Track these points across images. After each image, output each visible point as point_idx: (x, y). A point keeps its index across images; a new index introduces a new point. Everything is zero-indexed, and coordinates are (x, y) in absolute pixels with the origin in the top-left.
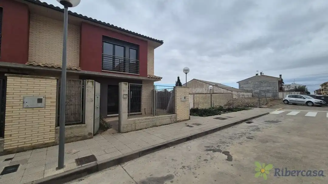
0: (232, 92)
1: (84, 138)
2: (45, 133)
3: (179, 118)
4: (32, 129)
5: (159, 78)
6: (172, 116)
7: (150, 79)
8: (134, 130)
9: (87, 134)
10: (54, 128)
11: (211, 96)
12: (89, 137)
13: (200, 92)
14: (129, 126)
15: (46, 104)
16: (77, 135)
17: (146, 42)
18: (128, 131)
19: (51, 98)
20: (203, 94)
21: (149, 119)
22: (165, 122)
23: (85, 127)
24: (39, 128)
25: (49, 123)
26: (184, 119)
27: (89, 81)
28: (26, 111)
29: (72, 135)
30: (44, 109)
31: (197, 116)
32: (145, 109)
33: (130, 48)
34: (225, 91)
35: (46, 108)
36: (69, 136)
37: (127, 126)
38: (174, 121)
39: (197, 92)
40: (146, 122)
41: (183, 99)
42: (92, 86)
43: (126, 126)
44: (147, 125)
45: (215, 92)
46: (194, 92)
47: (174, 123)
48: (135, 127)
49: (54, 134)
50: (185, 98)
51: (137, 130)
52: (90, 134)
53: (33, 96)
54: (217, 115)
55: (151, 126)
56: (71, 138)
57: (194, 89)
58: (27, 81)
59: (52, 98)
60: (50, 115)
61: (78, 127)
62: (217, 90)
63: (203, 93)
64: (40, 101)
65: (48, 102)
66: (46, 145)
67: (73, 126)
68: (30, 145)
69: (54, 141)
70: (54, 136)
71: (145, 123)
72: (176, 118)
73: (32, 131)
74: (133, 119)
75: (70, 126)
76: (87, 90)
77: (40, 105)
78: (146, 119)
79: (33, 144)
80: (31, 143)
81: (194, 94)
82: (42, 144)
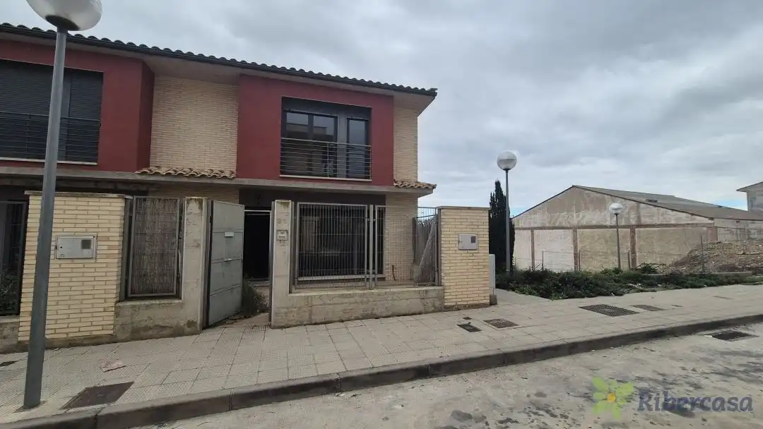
0: (710, 222)
1: (177, 332)
2: (95, 314)
3: (450, 300)
4: (69, 302)
5: (427, 188)
6: (427, 291)
7: (408, 191)
8: (305, 323)
9: (182, 323)
10: (113, 304)
11: (633, 232)
12: (188, 330)
13: (594, 223)
14: (292, 311)
15: (98, 252)
16: (161, 324)
17: (391, 97)
18: (290, 323)
19: (107, 239)
20: (606, 227)
21: (350, 296)
22: (403, 305)
23: (182, 305)
24: (84, 302)
25: (103, 292)
26: (469, 303)
27: (191, 199)
28: (60, 264)
29: (150, 323)
30: (93, 261)
31: (530, 294)
32: (393, 266)
33: (348, 119)
34: (684, 218)
35: (99, 261)
36: (144, 324)
37: (286, 310)
38: (434, 306)
39: (584, 223)
40: (343, 303)
41: (468, 244)
42: (198, 211)
43: (283, 310)
44: (344, 311)
45: (645, 220)
46: (575, 222)
47: (433, 312)
48: (310, 315)
49: (112, 318)
50: (473, 240)
51: (316, 324)
52: (191, 324)
53: (73, 234)
54: (608, 295)
55: (357, 315)
56: (147, 328)
57: (575, 215)
58: (63, 203)
59: (111, 239)
60: (106, 276)
61: (164, 306)
62: (651, 215)
63: (604, 224)
64: (86, 244)
65: (103, 247)
66: (95, 341)
67: (153, 302)
68: (65, 336)
69: (111, 332)
70: (112, 322)
71: (341, 308)
72: (442, 298)
73: (69, 307)
74: (303, 294)
75: (147, 302)
76: (187, 220)
77: (86, 252)
78: (342, 296)
79: (71, 335)
80: (67, 334)
81: (575, 229)
82: (86, 338)
